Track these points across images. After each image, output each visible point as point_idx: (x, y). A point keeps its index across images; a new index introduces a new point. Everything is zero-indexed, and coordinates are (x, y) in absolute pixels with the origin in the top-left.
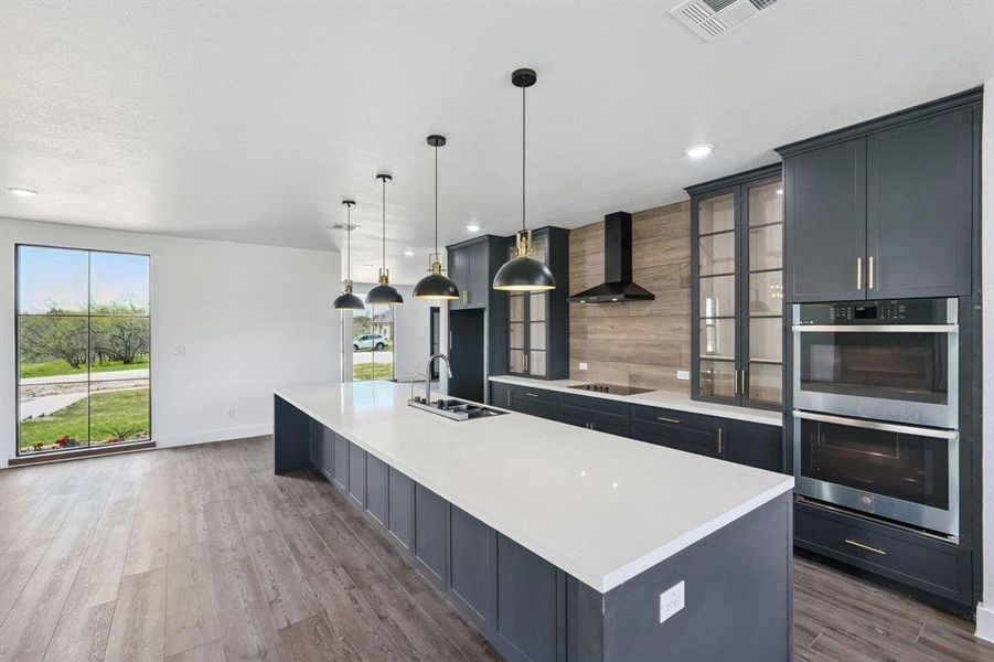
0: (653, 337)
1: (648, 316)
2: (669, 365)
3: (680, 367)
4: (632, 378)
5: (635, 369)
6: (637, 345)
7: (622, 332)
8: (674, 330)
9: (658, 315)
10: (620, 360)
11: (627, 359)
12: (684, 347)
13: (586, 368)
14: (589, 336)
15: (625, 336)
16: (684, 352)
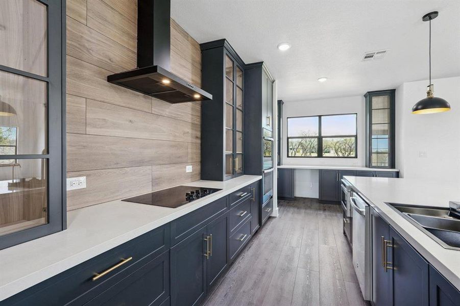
0: (171, 137)
2: (180, 162)
6: (158, 146)
8: (184, 133)
10: (140, 163)
11: (151, 162)
12: (190, 146)
13: (84, 186)
14: (90, 130)
15: (145, 135)
16: (190, 150)
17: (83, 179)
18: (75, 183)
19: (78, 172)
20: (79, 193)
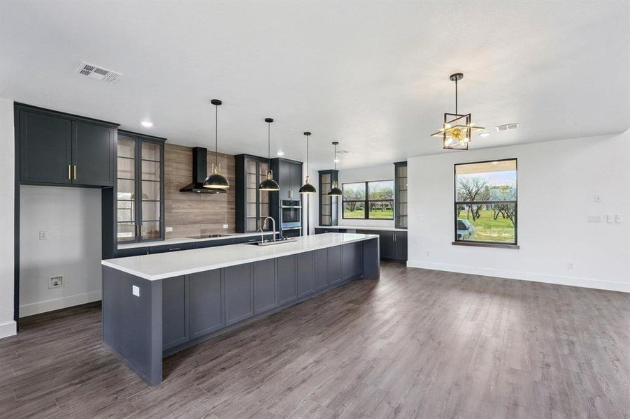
0: (213, 211)
1: (210, 201)
2: (219, 223)
3: (224, 223)
4: (202, 231)
5: (204, 227)
6: (205, 215)
7: (197, 208)
8: (222, 207)
9: (215, 201)
10: (195, 223)
11: (199, 222)
12: (226, 214)
13: (171, 230)
14: (174, 211)
15: (198, 211)
16: (226, 216)
17: (171, 228)
18: (168, 229)
19: (170, 225)
20: (170, 233)
